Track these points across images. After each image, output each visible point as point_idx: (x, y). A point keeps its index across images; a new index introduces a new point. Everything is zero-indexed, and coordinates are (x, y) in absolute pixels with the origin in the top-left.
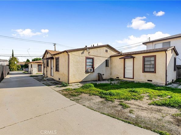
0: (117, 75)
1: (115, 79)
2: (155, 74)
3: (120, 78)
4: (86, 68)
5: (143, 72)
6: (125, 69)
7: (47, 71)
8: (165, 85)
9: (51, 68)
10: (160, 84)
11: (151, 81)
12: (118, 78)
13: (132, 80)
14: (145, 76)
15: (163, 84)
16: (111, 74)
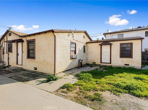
0: (93, 60)
1: (92, 64)
2: (132, 59)
3: (96, 63)
4: (70, 54)
5: (120, 58)
6: (102, 55)
7: (8, 58)
8: (140, 68)
9: (17, 55)
10: (136, 67)
11: (128, 65)
12: (95, 63)
13: (110, 65)
14: (123, 61)
15: (139, 67)
16: (87, 60)
